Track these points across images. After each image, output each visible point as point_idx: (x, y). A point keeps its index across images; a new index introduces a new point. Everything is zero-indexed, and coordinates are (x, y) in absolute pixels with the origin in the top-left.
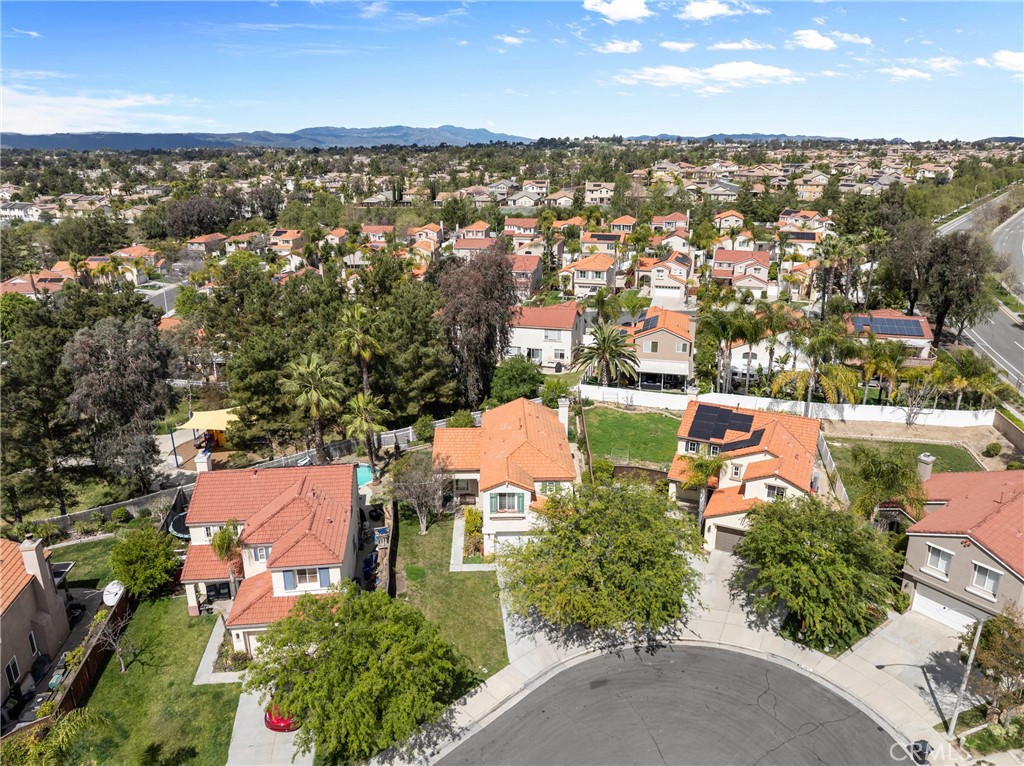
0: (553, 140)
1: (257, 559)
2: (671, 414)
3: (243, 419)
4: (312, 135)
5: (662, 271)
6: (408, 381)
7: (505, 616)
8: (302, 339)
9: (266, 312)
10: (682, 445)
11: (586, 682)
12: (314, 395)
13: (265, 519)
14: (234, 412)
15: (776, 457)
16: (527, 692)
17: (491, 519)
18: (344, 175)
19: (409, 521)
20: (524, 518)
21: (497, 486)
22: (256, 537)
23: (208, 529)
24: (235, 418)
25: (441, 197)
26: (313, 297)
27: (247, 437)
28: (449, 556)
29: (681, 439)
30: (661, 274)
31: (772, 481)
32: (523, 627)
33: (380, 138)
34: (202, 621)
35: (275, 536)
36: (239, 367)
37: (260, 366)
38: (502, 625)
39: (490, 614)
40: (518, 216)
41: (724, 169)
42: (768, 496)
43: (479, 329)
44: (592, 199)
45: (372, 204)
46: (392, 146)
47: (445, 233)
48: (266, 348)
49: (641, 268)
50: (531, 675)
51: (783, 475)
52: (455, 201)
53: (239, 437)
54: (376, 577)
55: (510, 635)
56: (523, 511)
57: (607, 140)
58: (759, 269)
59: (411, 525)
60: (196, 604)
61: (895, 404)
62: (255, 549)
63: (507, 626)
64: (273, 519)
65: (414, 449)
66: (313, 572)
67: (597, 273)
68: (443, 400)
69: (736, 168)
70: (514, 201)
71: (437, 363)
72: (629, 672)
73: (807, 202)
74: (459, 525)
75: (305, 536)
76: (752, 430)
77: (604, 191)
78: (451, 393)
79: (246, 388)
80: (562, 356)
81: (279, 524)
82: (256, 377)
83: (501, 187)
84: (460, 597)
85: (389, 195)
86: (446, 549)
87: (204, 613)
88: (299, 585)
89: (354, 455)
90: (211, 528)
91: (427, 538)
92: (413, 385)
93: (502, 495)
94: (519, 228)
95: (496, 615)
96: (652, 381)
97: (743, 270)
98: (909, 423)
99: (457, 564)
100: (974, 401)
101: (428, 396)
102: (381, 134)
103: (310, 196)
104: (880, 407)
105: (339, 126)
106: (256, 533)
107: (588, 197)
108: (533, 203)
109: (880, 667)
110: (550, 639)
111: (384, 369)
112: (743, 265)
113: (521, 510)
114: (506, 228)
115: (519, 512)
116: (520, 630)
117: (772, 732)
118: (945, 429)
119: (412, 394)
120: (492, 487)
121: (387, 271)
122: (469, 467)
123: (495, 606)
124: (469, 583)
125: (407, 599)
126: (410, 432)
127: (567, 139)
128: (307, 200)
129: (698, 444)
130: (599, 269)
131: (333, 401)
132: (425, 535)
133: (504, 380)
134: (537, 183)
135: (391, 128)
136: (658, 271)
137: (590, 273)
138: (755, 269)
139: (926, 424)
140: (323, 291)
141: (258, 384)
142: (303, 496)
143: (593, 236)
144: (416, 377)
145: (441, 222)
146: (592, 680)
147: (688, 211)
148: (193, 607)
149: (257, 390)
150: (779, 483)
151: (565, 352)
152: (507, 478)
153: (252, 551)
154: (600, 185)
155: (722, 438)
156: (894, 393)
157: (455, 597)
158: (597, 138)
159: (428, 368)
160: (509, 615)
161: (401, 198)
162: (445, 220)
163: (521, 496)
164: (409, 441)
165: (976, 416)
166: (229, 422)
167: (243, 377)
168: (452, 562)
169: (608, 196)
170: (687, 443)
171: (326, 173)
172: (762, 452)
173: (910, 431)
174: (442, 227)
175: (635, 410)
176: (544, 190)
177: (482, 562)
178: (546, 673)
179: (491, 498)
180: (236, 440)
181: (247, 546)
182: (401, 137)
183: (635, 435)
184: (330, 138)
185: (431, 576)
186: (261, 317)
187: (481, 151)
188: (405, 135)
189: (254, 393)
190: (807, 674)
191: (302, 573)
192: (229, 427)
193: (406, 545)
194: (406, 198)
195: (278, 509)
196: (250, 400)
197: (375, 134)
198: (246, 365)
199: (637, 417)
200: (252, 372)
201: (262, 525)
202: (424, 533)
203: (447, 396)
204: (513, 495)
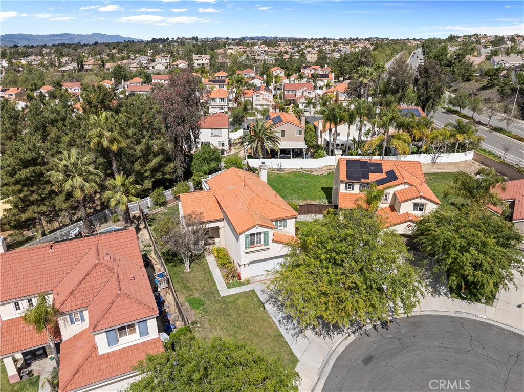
0: (160, 39)
1: (72, 323)
2: (306, 171)
3: (16, 206)
4: (10, 38)
5: (259, 96)
6: (143, 165)
7: (277, 324)
8: (57, 142)
9: (16, 129)
10: (343, 186)
11: (359, 362)
12: (78, 180)
13: (73, 287)
14: (8, 202)
15: (411, 185)
16: (323, 381)
17: (246, 253)
18: (40, 57)
19: (172, 264)
20: (269, 249)
21: (250, 229)
22: (69, 305)
23: (17, 304)
24: (8, 206)
25: (108, 66)
26: (52, 116)
27: (23, 219)
28: (215, 285)
29: (342, 182)
30: (258, 98)
31: (418, 201)
32: (294, 329)
33: (55, 40)
34: (24, 386)
35: (87, 301)
36: (9, 166)
37: (26, 164)
38: (279, 331)
39: (266, 323)
40: (159, 74)
41: (261, 49)
42: (414, 210)
43: (184, 127)
44: (198, 64)
45: (64, 71)
46: (64, 44)
47: (115, 86)
48: (30, 150)
49: (245, 96)
50: (319, 366)
51: (425, 196)
52: (119, 66)
53: (15, 220)
54: (166, 312)
55: (288, 337)
56: (268, 244)
57: (190, 39)
58: (310, 92)
59: (175, 266)
60: (15, 372)
61: (426, 152)
62: (70, 315)
63: (282, 330)
64: (81, 286)
65: (154, 212)
66: (131, 326)
67: (221, 99)
68: (167, 176)
69: (266, 48)
70: (153, 67)
71: (162, 151)
72: (381, 346)
73: (311, 63)
74: (211, 260)
75: (118, 296)
76: (384, 172)
77: (204, 59)
78: (172, 171)
79: (17, 182)
80: (223, 145)
81: (88, 288)
82: (25, 173)
83: (144, 60)
84: (238, 315)
85: (75, 65)
86: (211, 279)
87: (25, 378)
88: (120, 339)
89: (110, 222)
90: (20, 303)
91: (192, 274)
92: (146, 168)
93: (251, 235)
94: (161, 80)
95: (269, 323)
96: (285, 153)
97: (301, 94)
98: (434, 163)
99: (224, 291)
100: (462, 148)
101: (158, 175)
102: (56, 38)
103: (21, 69)
104: (418, 155)
105: (28, 34)
106: (69, 300)
107: (196, 63)
108: (164, 67)
109: (519, 306)
110: (316, 334)
111: (121, 159)
112: (301, 91)
113: (266, 243)
114: (153, 81)
115: (265, 245)
116: (293, 332)
117: (495, 368)
118: (451, 164)
119: (146, 174)
120: (247, 230)
121: (105, 94)
122: (213, 219)
123: (267, 318)
124: (240, 302)
125: (198, 325)
126: (148, 201)
127: (168, 39)
128: (19, 71)
129: (353, 184)
130: (222, 96)
131: (93, 184)
132: (190, 272)
133: (200, 161)
134: (163, 57)
135: (61, 34)
136: (257, 96)
137: (218, 99)
138: (308, 92)
139: (441, 162)
140: (59, 112)
141: (27, 178)
142: (102, 261)
143: (210, 81)
144: (148, 161)
145: (113, 79)
146: (362, 359)
147: (255, 68)
148: (13, 376)
149: (27, 183)
150: (422, 201)
151: (225, 142)
152: (257, 222)
153: (68, 317)
154: (201, 57)
155: (368, 178)
156: (425, 146)
157: (234, 315)
158: (184, 38)
159: (156, 155)
160: (279, 321)
161: (83, 67)
162: (115, 78)
163: (266, 234)
164: (148, 207)
165: (466, 154)
166: (5, 210)
167: (13, 173)
168: (219, 288)
169: (206, 62)
170: (346, 185)
171: (27, 56)
172: (402, 184)
173: (435, 167)
174: (113, 82)
175: (283, 171)
176: (168, 61)
177: (242, 284)
178: (327, 361)
179: (246, 238)
180: (13, 223)
181: (63, 314)
182: (69, 39)
183: (292, 185)
184: (23, 40)
185: (208, 303)
186: (12, 133)
187: (121, 45)
188: (71, 38)
189: (23, 186)
190: (484, 321)
191: (121, 329)
192: (5, 213)
193: (178, 282)
194: (86, 67)
195: (83, 276)
196: (20, 191)
197: (52, 38)
198: (14, 164)
199: (287, 175)
200: (20, 170)
201: (72, 293)
202: (188, 271)
203: (170, 174)
204: (259, 234)
